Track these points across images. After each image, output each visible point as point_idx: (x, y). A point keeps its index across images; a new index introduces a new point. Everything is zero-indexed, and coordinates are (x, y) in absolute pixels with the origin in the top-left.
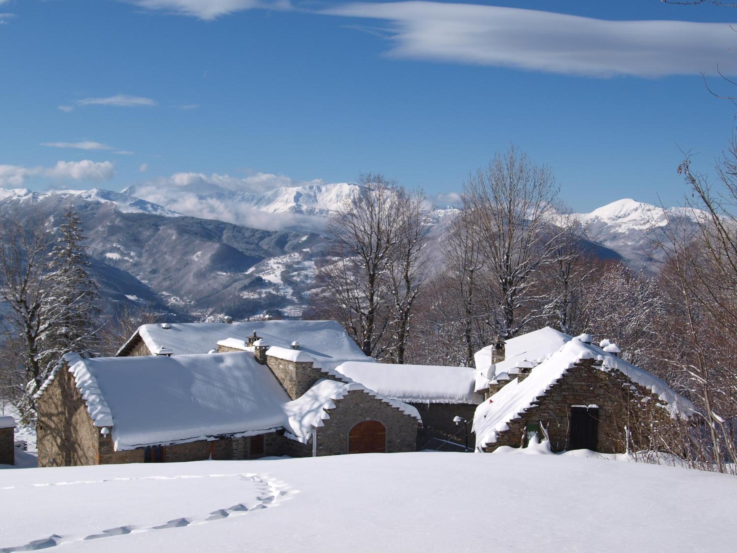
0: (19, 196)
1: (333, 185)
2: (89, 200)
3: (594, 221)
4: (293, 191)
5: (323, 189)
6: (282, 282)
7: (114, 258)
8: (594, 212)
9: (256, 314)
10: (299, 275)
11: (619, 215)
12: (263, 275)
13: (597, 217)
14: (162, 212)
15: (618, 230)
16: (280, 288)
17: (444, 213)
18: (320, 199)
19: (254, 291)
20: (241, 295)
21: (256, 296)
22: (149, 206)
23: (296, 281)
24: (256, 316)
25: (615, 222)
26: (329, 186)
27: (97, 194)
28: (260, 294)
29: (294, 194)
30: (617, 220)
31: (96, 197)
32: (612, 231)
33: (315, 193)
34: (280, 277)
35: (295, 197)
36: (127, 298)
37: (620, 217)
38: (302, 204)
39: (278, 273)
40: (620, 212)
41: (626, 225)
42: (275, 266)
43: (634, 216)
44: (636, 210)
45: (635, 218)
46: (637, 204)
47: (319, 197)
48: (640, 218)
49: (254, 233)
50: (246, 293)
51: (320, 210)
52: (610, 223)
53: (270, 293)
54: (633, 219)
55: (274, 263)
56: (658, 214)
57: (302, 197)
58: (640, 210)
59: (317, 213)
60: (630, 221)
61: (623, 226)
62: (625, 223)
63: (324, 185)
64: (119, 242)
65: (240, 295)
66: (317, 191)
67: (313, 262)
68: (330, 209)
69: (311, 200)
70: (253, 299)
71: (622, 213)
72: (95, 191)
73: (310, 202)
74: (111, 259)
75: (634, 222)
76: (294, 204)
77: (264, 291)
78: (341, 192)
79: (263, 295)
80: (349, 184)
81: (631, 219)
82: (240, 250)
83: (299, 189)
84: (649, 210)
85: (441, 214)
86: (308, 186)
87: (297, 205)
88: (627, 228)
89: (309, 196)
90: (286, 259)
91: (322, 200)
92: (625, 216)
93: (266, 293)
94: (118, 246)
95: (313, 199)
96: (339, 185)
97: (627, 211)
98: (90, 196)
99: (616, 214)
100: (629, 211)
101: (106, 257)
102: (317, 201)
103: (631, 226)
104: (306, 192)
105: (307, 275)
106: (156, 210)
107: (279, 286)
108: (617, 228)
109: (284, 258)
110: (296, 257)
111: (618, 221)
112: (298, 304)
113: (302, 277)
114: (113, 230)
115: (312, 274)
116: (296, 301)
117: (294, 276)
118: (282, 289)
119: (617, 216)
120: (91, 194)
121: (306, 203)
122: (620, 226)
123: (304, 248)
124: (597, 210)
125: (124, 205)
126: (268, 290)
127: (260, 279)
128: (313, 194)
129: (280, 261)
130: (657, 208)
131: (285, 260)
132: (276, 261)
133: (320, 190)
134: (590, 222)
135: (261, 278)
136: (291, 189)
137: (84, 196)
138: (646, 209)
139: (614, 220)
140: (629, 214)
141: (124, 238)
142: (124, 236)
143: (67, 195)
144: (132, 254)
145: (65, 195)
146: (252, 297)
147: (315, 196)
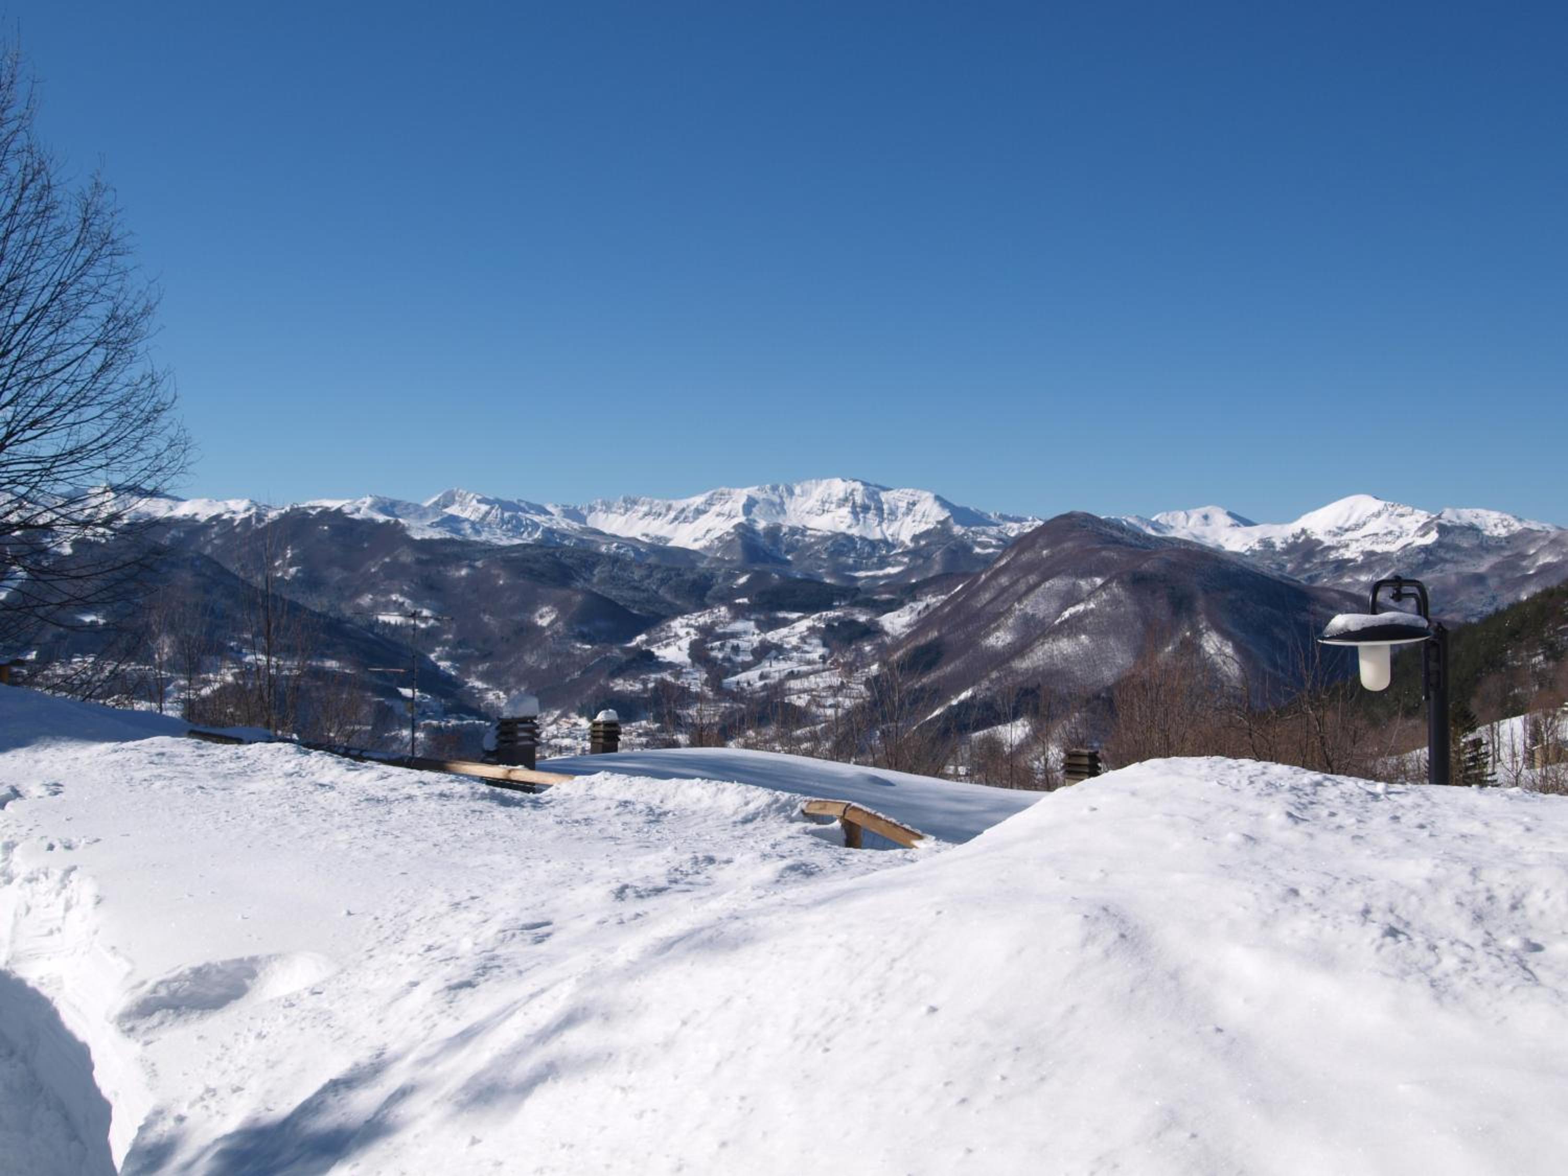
0: (234, 512)
1: (814, 481)
2: (357, 516)
3: (1298, 538)
4: (740, 496)
5: (797, 490)
6: (688, 660)
7: (393, 622)
8: (1300, 521)
9: (635, 721)
10: (722, 648)
11: (1346, 526)
12: (659, 648)
13: (1304, 531)
14: (490, 537)
15: (1343, 555)
16: (684, 670)
17: (1019, 529)
18: (792, 508)
19: (635, 679)
20: (612, 685)
21: (638, 687)
22: (467, 526)
23: (716, 658)
24: (633, 724)
25: (1338, 538)
26: (807, 485)
27: (371, 507)
28: (645, 682)
29: (743, 500)
30: (1342, 535)
31: (369, 511)
32: (1333, 555)
33: (781, 497)
34: (688, 651)
35: (744, 506)
36: (400, 693)
37: (1347, 530)
38: (757, 519)
39: (685, 644)
40: (1347, 520)
41: (1358, 544)
42: (682, 632)
43: (1374, 526)
44: (1378, 515)
45: (1376, 531)
46: (1378, 505)
47: (790, 505)
48: (1385, 531)
49: (652, 572)
50: (620, 681)
51: (791, 529)
52: (1328, 541)
53: (663, 680)
54: (1372, 532)
55: (682, 627)
56: (1417, 522)
57: (757, 506)
58: (1385, 516)
59: (785, 534)
60: (1365, 536)
61: (1353, 546)
62: (1357, 541)
63: (799, 483)
64: (402, 593)
65: (608, 685)
66: (785, 494)
67: (752, 624)
68: (809, 526)
69: (774, 511)
70: (632, 692)
71: (1352, 522)
72: (369, 500)
73: (772, 514)
74: (386, 625)
75: (1375, 538)
76: (742, 519)
77: (653, 676)
78: (829, 495)
79: (651, 685)
80: (844, 481)
81: (1367, 533)
82: (621, 604)
83: (752, 491)
84: (1402, 515)
85: (1013, 530)
86: (768, 486)
87: (747, 520)
88: (1360, 549)
89: (772, 504)
90: (704, 619)
91: (794, 510)
92: (1357, 527)
93: (656, 680)
94: (401, 600)
95: (778, 508)
96: (825, 482)
97: (1359, 518)
98: (358, 510)
99: (1340, 524)
100: (1364, 519)
101: (377, 620)
102: (785, 512)
103: (1368, 546)
104: (764, 496)
105: (738, 646)
106: (478, 532)
107: (682, 667)
108: (1342, 551)
109: (700, 616)
110: (722, 613)
111: (1343, 538)
112: (714, 700)
113: (728, 650)
114: (394, 572)
115: (747, 644)
116: (710, 694)
117: (712, 649)
118: (688, 673)
119: (1340, 528)
120: (360, 505)
121: (764, 517)
122: (1347, 546)
123: (739, 598)
124: (1304, 518)
125: (419, 524)
126: (658, 676)
127: (650, 656)
128: (777, 500)
129: (693, 622)
130: (1416, 511)
131: (701, 620)
132: (684, 621)
133: (791, 493)
134: (1290, 540)
135: (652, 654)
136: (738, 491)
137: (346, 510)
138: (1396, 513)
139: (1335, 535)
140: (1365, 524)
141: (413, 585)
142: (412, 581)
143: (319, 509)
144: (426, 613)
145: (314, 508)
146: (630, 688)
147: (782, 504)
